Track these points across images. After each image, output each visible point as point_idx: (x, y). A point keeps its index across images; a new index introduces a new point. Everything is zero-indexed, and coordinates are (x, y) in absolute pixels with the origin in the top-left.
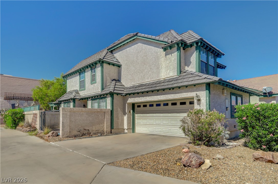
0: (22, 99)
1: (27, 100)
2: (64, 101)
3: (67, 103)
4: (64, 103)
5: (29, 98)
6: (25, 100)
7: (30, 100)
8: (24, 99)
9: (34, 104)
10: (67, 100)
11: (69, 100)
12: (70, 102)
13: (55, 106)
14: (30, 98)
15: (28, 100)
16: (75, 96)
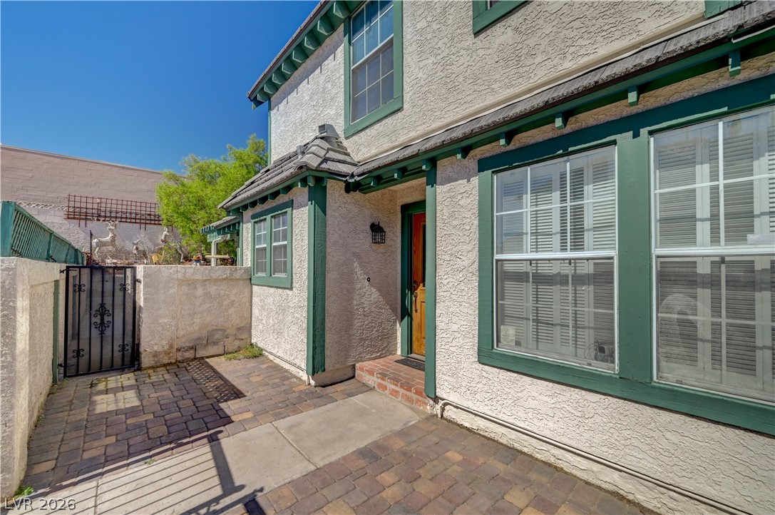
0: (127, 218)
1: (146, 224)
2: (254, 204)
3: (268, 217)
4: (253, 217)
5: (150, 215)
6: (138, 221)
7: (153, 222)
8: (136, 219)
9: (166, 235)
10: (275, 195)
11: (288, 189)
12: (290, 204)
13: (219, 238)
14: (155, 216)
15: (148, 222)
16: (326, 160)
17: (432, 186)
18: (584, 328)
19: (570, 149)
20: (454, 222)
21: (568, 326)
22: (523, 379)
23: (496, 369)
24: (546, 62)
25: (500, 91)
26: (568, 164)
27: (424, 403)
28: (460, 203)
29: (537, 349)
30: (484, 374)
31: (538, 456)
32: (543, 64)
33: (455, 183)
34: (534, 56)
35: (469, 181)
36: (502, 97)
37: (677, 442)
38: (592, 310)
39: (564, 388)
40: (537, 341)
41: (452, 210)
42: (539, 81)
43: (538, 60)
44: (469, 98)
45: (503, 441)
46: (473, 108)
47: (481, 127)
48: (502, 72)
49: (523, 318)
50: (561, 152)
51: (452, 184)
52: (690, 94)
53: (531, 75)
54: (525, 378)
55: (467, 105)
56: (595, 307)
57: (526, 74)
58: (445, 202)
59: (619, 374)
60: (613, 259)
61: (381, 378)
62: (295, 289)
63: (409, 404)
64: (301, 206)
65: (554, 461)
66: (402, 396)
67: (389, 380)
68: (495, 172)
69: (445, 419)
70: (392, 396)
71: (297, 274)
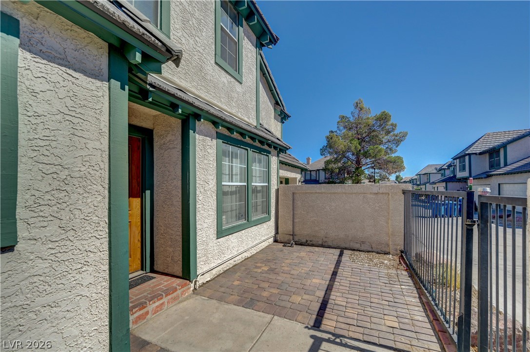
17: (194, 132)
19: (241, 146)
20: (205, 161)
27: (188, 289)
28: (207, 150)
30: (218, 244)
33: (205, 137)
35: (212, 140)
41: (204, 153)
58: (200, 147)
59: (248, 221)
60: (245, 186)
61: (140, 310)
62: (33, 242)
63: (177, 302)
64: (67, 63)
65: (235, 263)
66: (168, 303)
67: (151, 303)
68: (223, 142)
69: (200, 287)
70: (155, 315)
71: (42, 208)
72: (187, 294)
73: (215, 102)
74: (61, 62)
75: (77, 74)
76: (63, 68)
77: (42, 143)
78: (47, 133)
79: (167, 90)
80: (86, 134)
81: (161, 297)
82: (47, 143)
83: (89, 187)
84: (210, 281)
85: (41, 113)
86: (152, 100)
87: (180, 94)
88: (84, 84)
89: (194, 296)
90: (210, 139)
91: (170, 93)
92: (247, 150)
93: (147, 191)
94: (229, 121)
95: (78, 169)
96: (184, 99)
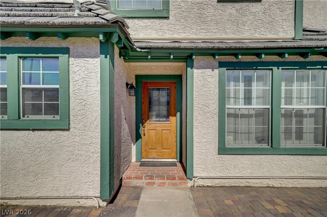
17: (192, 68)
18: (251, 133)
19: (258, 68)
20: (204, 89)
21: (239, 133)
22: (238, 157)
23: (226, 155)
24: (249, 31)
25: (230, 34)
26: (255, 73)
27: (186, 183)
28: (208, 80)
29: (235, 143)
30: (221, 159)
31: (242, 185)
32: (248, 31)
33: (205, 70)
34: (244, 26)
35: (213, 70)
36: (231, 37)
37: (285, 163)
38: (254, 126)
39: (253, 156)
40: (235, 140)
41: (204, 83)
42: (246, 37)
43: (246, 28)
44: (214, 31)
45: (227, 185)
46: (216, 36)
47: (236, 47)
48: (230, 26)
49: (230, 132)
50: (255, 68)
51: (203, 70)
52: (290, 60)
53: (243, 33)
54: (239, 156)
55: (212, 34)
56: (255, 125)
57: (241, 32)
58: (199, 78)
59: (272, 146)
60: (269, 109)
61: (150, 179)
62: (75, 129)
63: (175, 187)
64: (85, 56)
65: (248, 185)
66: (168, 184)
67: (157, 178)
68: (227, 69)
69: (197, 186)
70: (159, 187)
71: (78, 116)
72: (184, 186)
73: (218, 36)
74: (83, 56)
75: (88, 59)
76: (83, 59)
77: (77, 91)
78: (79, 87)
79: (156, 47)
80: (92, 85)
81: (163, 178)
82: (79, 91)
83: (93, 108)
84: (210, 186)
85: (77, 80)
86: (151, 56)
87: (176, 45)
88: (91, 62)
89: (188, 190)
90: (211, 70)
91: (159, 48)
92: (272, 69)
93: (178, 113)
94: (224, 47)
95: (89, 101)
96: (171, 47)
